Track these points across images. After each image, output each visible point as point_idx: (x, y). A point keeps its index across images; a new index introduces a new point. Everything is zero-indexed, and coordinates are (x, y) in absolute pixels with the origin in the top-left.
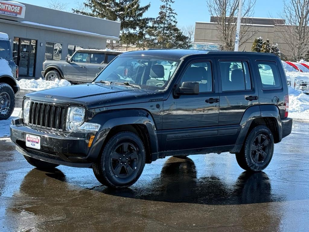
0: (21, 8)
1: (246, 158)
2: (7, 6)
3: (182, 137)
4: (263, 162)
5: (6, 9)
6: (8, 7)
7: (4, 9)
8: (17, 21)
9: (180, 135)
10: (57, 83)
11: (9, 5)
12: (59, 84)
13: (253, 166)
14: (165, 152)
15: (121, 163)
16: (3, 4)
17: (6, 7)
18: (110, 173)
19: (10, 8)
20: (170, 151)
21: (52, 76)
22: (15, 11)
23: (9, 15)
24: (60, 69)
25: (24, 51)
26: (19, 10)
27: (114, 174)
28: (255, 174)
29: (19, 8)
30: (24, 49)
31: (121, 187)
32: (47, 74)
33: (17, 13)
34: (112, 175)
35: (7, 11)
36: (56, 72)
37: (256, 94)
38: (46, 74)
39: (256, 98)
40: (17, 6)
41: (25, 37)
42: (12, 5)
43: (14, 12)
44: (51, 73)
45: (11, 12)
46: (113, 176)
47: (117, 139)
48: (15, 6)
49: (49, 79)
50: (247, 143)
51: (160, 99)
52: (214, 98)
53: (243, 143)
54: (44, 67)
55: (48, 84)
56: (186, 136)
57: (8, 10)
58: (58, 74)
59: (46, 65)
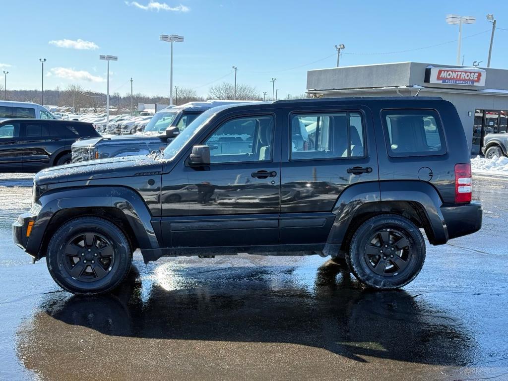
0: (480, 75)
1: (354, 266)
2: (459, 73)
3: (202, 228)
4: (396, 274)
5: (458, 78)
6: (461, 75)
7: (455, 78)
8: (476, 90)
9: (196, 225)
10: (494, 161)
11: (462, 72)
12: (497, 163)
13: (370, 280)
14: (173, 250)
15: (85, 260)
16: (454, 72)
17: (458, 75)
18: (61, 273)
19: (463, 76)
20: (182, 247)
21: (493, 152)
22: (471, 79)
23: (462, 83)
24: (502, 144)
25: (490, 125)
26: (477, 77)
27: (70, 275)
28: (378, 293)
29: (477, 74)
30: (490, 123)
31: (85, 294)
32: (488, 150)
33: (473, 81)
34: (65, 276)
35: (460, 80)
36: (498, 148)
37: (371, 164)
38: (486, 150)
39: (367, 171)
40: (474, 73)
41: (492, 109)
42: (466, 72)
43: (469, 80)
44: (492, 149)
45: (465, 80)
46: (67, 278)
47: (70, 227)
48: (471, 73)
49: (489, 157)
50: (353, 242)
51: (155, 172)
52: (269, 170)
53: (341, 242)
54: (484, 142)
55: (483, 163)
56: (210, 226)
57: (461, 78)
58: (500, 150)
59: (487, 140)
